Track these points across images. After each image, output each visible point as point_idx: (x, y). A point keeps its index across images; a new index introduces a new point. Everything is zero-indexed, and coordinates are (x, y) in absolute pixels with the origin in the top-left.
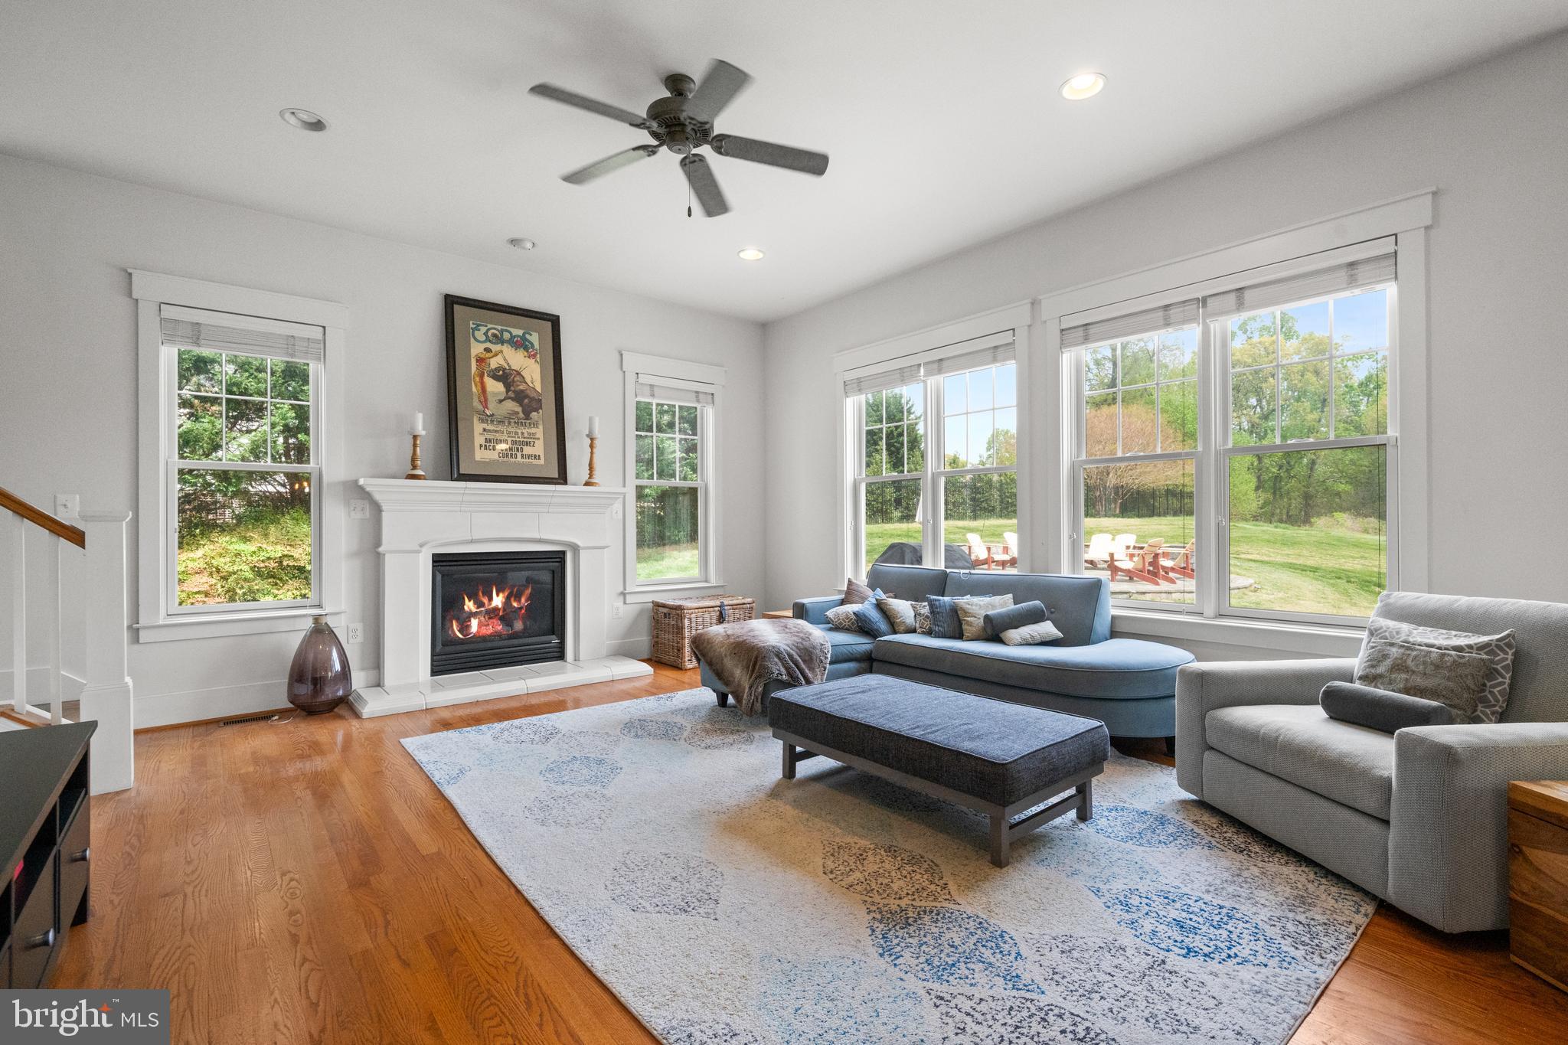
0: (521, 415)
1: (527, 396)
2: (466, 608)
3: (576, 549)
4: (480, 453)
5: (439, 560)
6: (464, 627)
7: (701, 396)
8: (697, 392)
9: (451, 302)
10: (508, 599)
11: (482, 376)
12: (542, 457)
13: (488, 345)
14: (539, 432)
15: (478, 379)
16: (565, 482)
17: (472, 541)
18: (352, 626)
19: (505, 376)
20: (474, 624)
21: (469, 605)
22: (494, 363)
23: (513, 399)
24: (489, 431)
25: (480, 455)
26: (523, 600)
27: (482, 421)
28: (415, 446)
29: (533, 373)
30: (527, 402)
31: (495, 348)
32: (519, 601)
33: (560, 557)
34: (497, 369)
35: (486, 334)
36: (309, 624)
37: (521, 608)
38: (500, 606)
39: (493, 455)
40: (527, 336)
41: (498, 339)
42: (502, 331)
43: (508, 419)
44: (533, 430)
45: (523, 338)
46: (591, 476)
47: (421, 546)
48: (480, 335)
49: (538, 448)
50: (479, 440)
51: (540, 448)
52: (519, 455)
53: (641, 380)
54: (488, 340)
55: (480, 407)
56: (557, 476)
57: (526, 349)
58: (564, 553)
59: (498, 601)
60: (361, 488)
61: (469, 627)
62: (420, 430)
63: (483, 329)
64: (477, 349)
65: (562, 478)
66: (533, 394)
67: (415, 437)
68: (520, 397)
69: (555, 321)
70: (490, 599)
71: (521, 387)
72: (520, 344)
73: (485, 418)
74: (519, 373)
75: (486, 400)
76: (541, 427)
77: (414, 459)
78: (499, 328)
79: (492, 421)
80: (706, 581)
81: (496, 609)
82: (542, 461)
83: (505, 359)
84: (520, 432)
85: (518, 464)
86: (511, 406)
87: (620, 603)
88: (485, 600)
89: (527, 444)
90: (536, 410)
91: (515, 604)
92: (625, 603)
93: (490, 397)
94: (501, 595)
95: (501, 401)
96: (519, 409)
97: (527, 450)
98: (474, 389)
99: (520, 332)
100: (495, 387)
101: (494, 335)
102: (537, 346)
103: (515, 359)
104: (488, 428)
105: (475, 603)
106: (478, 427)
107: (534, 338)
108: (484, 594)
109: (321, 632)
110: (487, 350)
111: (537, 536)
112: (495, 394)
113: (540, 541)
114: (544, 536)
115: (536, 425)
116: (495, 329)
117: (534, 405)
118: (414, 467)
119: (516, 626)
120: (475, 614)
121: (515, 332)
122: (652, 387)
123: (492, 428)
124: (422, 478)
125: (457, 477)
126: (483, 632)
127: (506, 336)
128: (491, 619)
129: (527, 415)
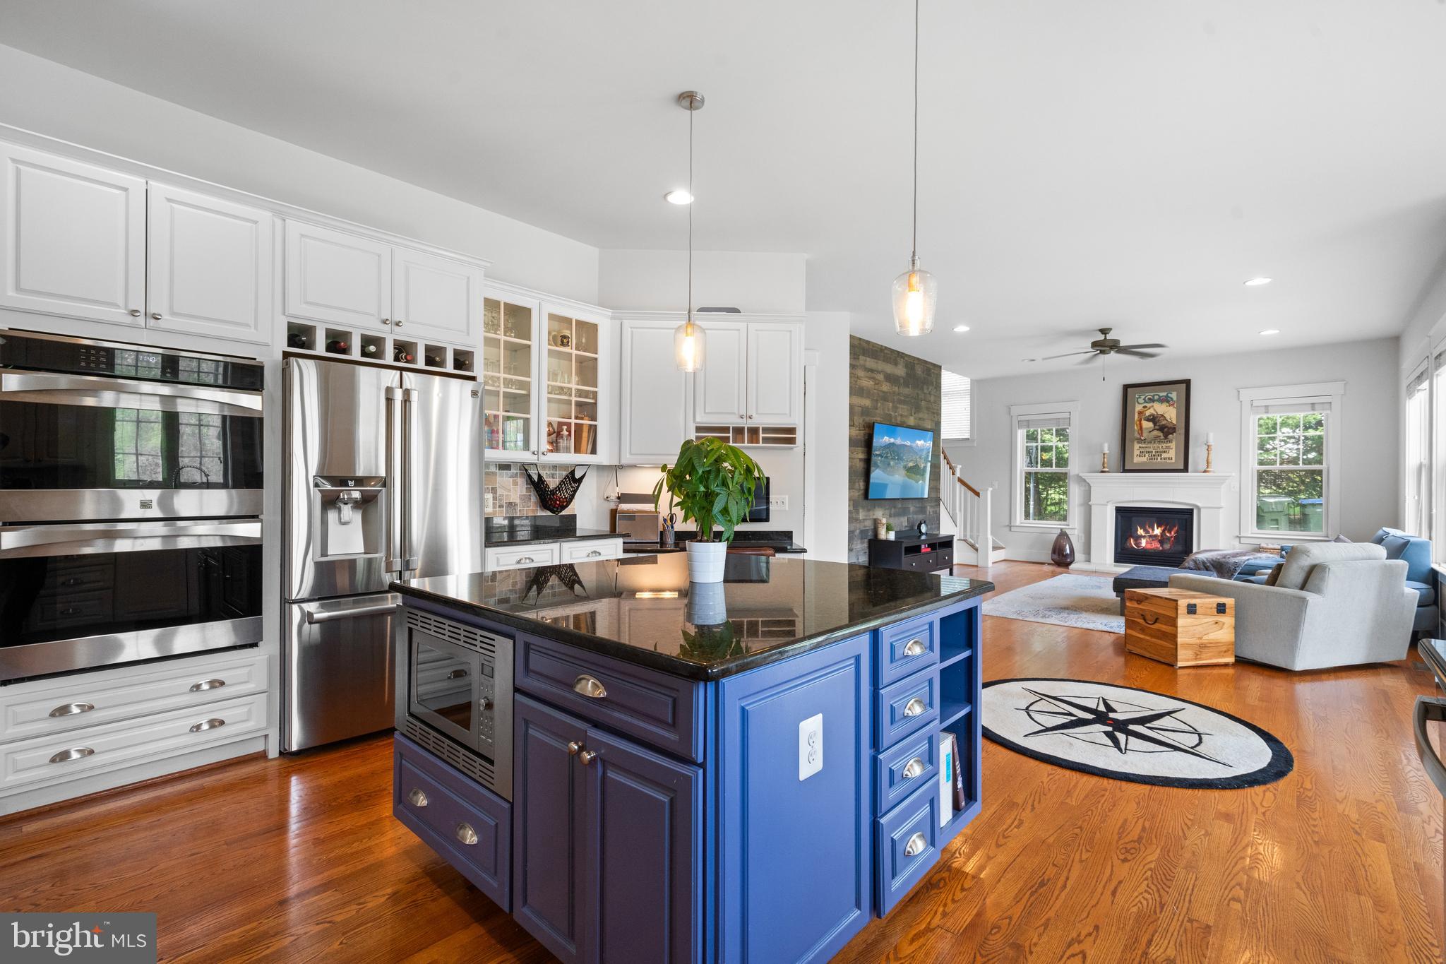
0: (1162, 437)
1: (1167, 427)
2: (1138, 532)
3: (1199, 509)
4: (1138, 459)
5: (1119, 510)
6: (1138, 544)
7: (1316, 406)
8: (1313, 404)
9: (1126, 388)
10: (1164, 531)
11: (1140, 420)
12: (1174, 459)
13: (1145, 404)
14: (1173, 445)
15: (1138, 423)
16: (1187, 472)
17: (1133, 502)
18: (1080, 535)
19: (1153, 419)
20: (1143, 543)
21: (1141, 532)
22: (1148, 413)
23: (1158, 430)
24: (1143, 447)
25: (1137, 460)
26: (1173, 533)
27: (1139, 443)
28: (1104, 458)
29: (1171, 414)
30: (1166, 430)
31: (1148, 405)
32: (1170, 533)
33: (1190, 512)
34: (1150, 416)
35: (1144, 399)
37: (1172, 537)
38: (1159, 534)
39: (1144, 459)
40: (1169, 395)
41: (1152, 400)
42: (1153, 396)
43: (1155, 440)
44: (1169, 445)
45: (1167, 396)
46: (1208, 467)
47: (1108, 502)
48: (1141, 400)
49: (1172, 453)
50: (1137, 452)
52: (1159, 458)
53: (1254, 405)
54: (1146, 402)
55: (1138, 436)
56: (1182, 468)
57: (1168, 402)
58: (1192, 510)
59: (1158, 531)
60: (1081, 477)
61: (1141, 543)
62: (1106, 451)
63: (1143, 397)
64: (1138, 408)
65: (1186, 470)
66: (1170, 426)
67: (1104, 454)
68: (1162, 429)
69: (1187, 383)
70: (1153, 530)
71: (1163, 423)
72: (1166, 400)
73: (1140, 441)
74: (1162, 415)
75: (1142, 433)
76: (1174, 443)
77: (1104, 463)
78: (1152, 394)
79: (1145, 442)
80: (1327, 537)
81: (1156, 536)
82: (1174, 460)
83: (1155, 410)
84: (1160, 446)
85: (1159, 463)
86: (1156, 433)
87: (1238, 543)
88: (1150, 531)
89: (1165, 452)
90: (1172, 434)
91: (1168, 535)
92: (1240, 543)
93: (1144, 430)
94: (1160, 529)
95: (1150, 432)
96: (1161, 434)
97: (1164, 455)
98: (1136, 428)
99: (1165, 394)
100: (1147, 425)
101: (1149, 399)
102: (1175, 399)
103: (1160, 408)
104: (1141, 446)
105: (1144, 531)
106: (1137, 446)
107: (1174, 395)
108: (1149, 527)
109: (1063, 535)
110: (1145, 407)
111: (1172, 500)
112: (1147, 429)
113: (1173, 503)
114: (1175, 500)
115: (1171, 441)
116: (1149, 395)
117: (1171, 431)
118: (1104, 467)
119: (1167, 546)
120: (1144, 537)
121: (1161, 394)
122: (1267, 407)
123: (1144, 446)
124: (1108, 472)
125: (1125, 471)
126: (1149, 546)
127: (1156, 397)
128: (1153, 540)
129: (1166, 437)
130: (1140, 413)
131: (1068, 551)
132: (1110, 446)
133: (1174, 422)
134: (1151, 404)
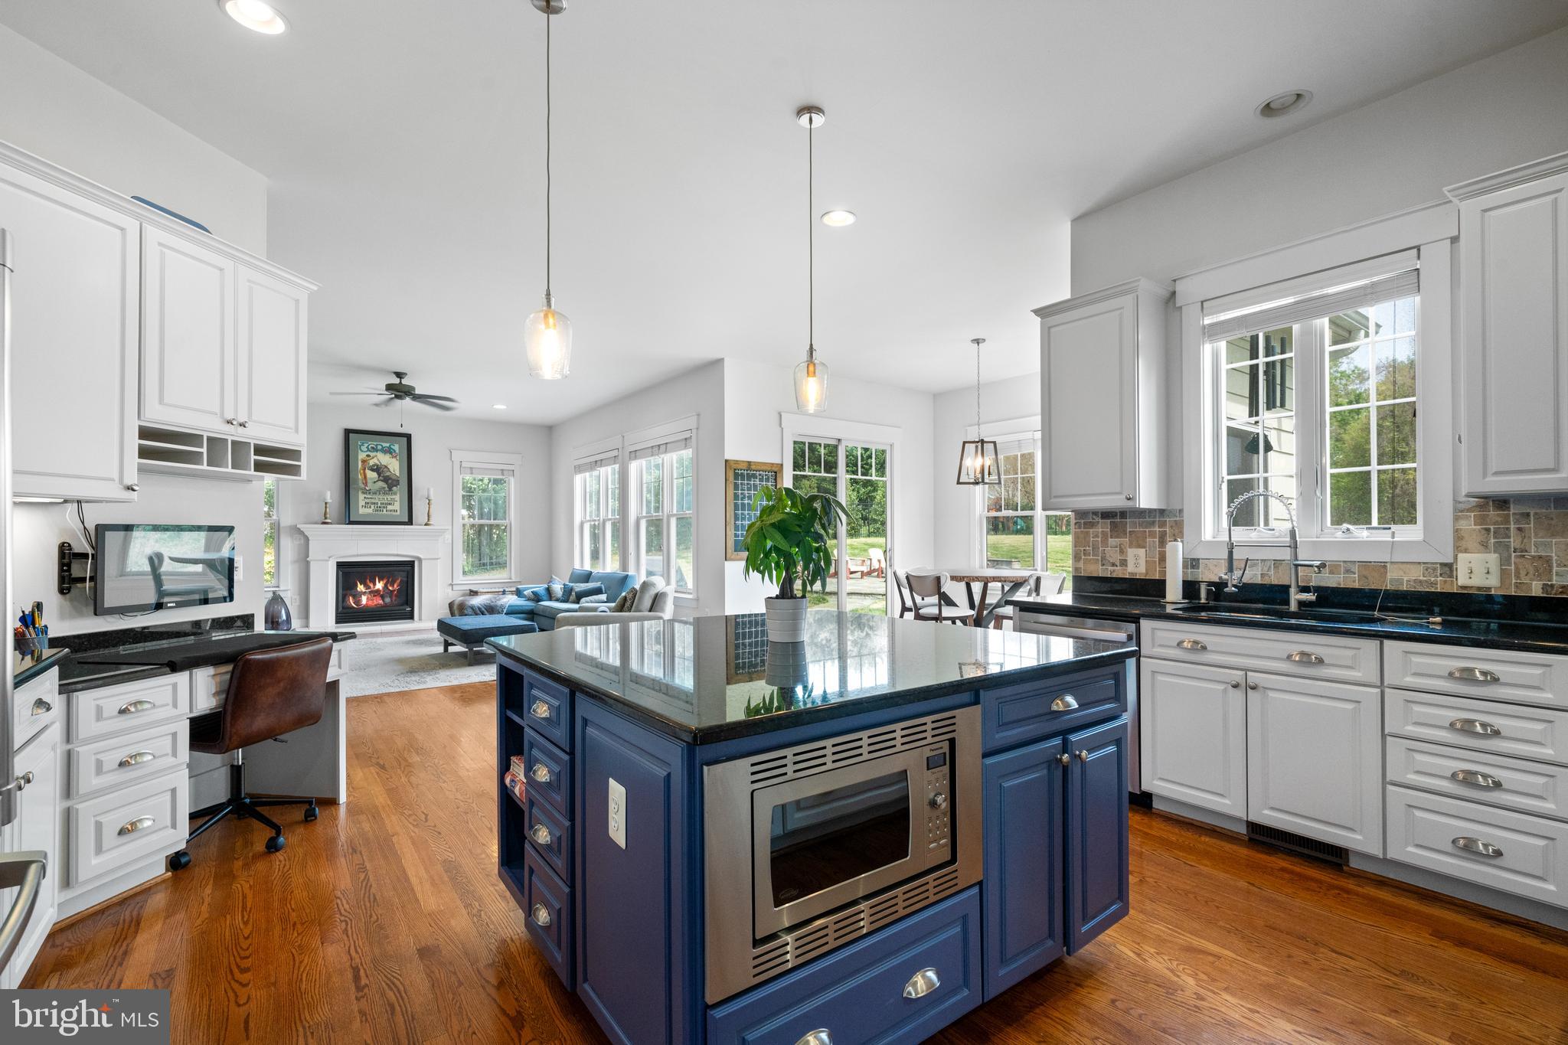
0: (387, 489)
1: (390, 479)
2: (358, 589)
3: (420, 560)
4: (362, 510)
5: (341, 566)
6: (358, 602)
7: (505, 472)
8: (502, 470)
9: (348, 432)
10: (386, 585)
11: (364, 469)
12: (398, 511)
13: (369, 453)
14: (397, 497)
15: (362, 471)
16: (412, 524)
17: (358, 555)
18: (294, 597)
19: (377, 469)
20: (364, 600)
21: (361, 588)
22: (371, 462)
23: (382, 481)
24: (368, 498)
25: (362, 511)
26: (395, 586)
27: (363, 493)
28: (326, 507)
29: (394, 466)
30: (390, 482)
31: (372, 454)
32: (393, 586)
33: (411, 564)
34: (374, 465)
35: (367, 447)
36: (270, 595)
37: (394, 591)
38: (381, 589)
39: (370, 511)
40: (392, 447)
41: (375, 450)
42: (377, 445)
43: (379, 491)
44: (394, 497)
45: (390, 448)
46: (428, 520)
47: (330, 558)
48: (364, 448)
49: (397, 506)
50: (362, 503)
51: (396, 505)
52: (385, 510)
53: (463, 465)
54: (368, 450)
55: (363, 486)
56: (407, 521)
57: (391, 453)
58: (414, 562)
59: (379, 585)
60: (299, 529)
61: (360, 601)
62: (329, 500)
63: (366, 445)
64: (362, 456)
65: (410, 522)
66: (394, 478)
67: (326, 503)
68: (386, 480)
69: (408, 437)
70: (375, 584)
71: (387, 474)
72: (388, 451)
73: (364, 491)
74: (386, 467)
75: (366, 483)
76: (398, 495)
77: (326, 514)
78: (375, 443)
79: (370, 493)
80: (510, 579)
81: (378, 590)
82: (398, 513)
83: (378, 460)
84: (385, 498)
85: (384, 514)
86: (381, 484)
87: (450, 590)
88: (372, 585)
89: (390, 504)
90: (396, 486)
91: (391, 588)
92: (453, 589)
93: (368, 481)
94: (381, 582)
95: (375, 482)
96: (386, 486)
97: (389, 507)
98: (360, 477)
99: (388, 445)
100: (372, 475)
101: (373, 448)
102: (397, 451)
103: (383, 459)
104: (366, 496)
105: (364, 587)
106: (361, 496)
107: (396, 447)
108: (370, 581)
109: (276, 599)
110: (368, 456)
111: (396, 553)
112: (371, 479)
113: (398, 555)
114: (399, 553)
115: (395, 494)
116: (373, 444)
117: (395, 483)
118: (326, 518)
119: (388, 600)
120: (364, 593)
121: (385, 445)
122: (471, 468)
123: (369, 496)
124: (331, 523)
125: (351, 523)
126: (370, 603)
127: (379, 447)
128: (374, 596)
129: (390, 489)
130: (364, 461)
131: (284, 617)
132: (332, 495)
133: (398, 475)
134: (374, 454)
